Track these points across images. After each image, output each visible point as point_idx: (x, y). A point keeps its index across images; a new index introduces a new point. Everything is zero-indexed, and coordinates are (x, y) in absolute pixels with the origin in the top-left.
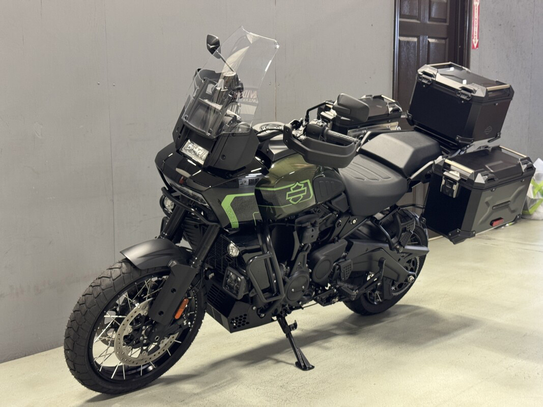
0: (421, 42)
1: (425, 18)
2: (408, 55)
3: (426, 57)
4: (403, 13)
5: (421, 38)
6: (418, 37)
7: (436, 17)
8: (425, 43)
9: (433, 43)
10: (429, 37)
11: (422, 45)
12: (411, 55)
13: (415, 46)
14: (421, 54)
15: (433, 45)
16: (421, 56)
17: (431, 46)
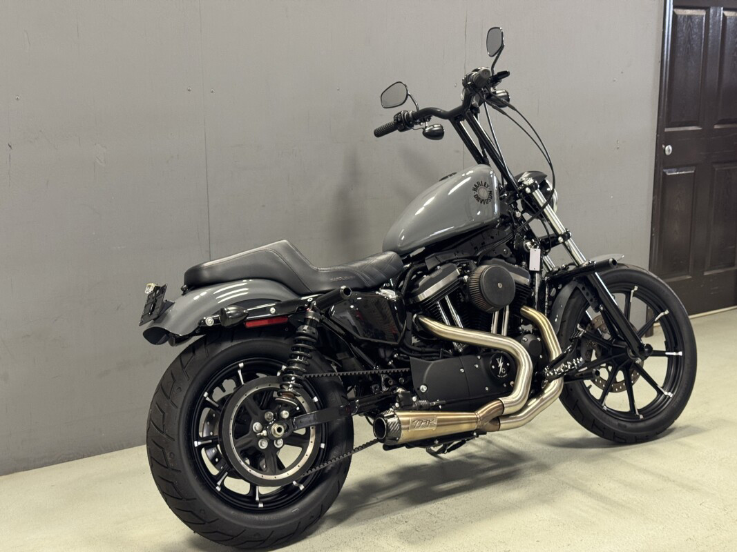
0: (711, 17)
2: (689, 37)
3: (720, 38)
5: (712, 11)
6: (707, 9)
8: (717, 18)
9: (731, 18)
10: (724, 9)
11: (714, 19)
12: (694, 36)
13: (702, 21)
14: (710, 34)
15: (732, 21)
16: (710, 38)
17: (728, 22)
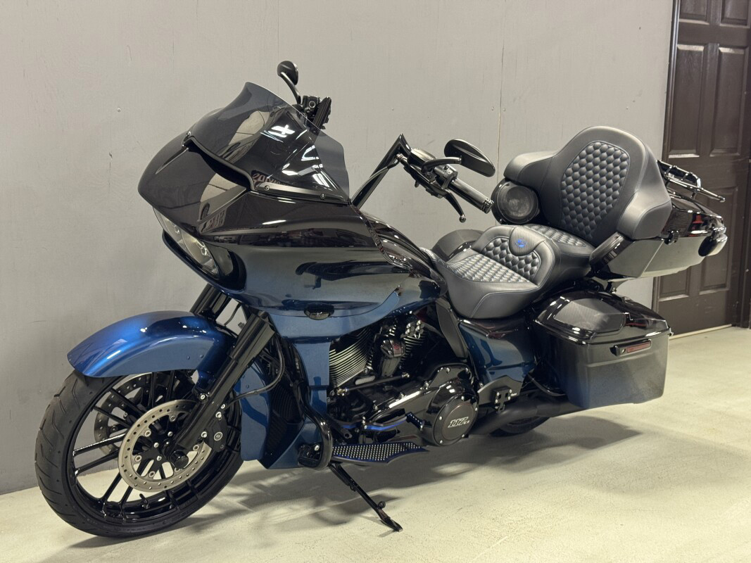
0: (709, 52)
1: (716, 19)
2: (689, 70)
3: (716, 73)
4: (684, 11)
5: (710, 46)
6: (705, 45)
7: (733, 17)
8: (714, 53)
9: (726, 54)
10: (721, 46)
11: (711, 56)
12: (694, 70)
13: (700, 56)
14: (708, 69)
15: (728, 58)
16: (708, 72)
17: (723, 57)
